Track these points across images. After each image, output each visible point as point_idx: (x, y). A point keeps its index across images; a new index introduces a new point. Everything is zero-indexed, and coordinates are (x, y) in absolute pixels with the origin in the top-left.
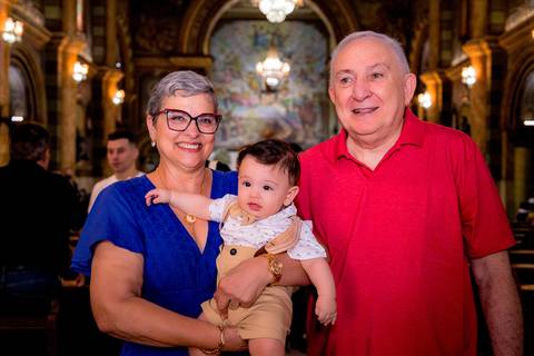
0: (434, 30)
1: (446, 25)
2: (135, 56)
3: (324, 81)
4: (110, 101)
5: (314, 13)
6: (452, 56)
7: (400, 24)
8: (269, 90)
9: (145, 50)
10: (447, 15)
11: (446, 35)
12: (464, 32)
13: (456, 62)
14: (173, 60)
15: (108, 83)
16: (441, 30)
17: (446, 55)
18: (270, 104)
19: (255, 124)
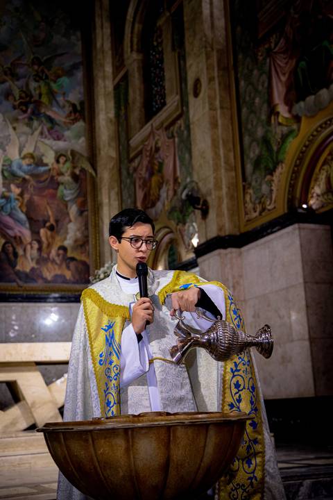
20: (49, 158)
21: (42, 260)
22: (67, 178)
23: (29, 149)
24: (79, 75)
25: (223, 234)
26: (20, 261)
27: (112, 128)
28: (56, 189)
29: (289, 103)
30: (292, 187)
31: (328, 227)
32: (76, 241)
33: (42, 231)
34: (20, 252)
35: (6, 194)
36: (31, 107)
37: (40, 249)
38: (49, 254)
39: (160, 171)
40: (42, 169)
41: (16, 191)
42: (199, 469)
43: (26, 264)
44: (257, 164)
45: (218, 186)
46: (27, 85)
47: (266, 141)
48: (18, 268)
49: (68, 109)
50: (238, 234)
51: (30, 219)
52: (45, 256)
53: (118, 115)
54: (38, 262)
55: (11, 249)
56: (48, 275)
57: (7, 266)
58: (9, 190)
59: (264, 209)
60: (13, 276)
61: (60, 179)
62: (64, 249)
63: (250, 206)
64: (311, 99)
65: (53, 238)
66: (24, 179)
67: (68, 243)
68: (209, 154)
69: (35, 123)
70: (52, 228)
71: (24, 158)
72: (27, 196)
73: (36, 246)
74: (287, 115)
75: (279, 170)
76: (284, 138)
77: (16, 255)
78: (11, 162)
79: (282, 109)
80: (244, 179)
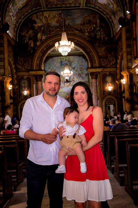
0: (125, 55)
1: (129, 53)
2: (16, 72)
3: (87, 77)
4: (7, 89)
5: (82, 52)
6: (132, 65)
7: (113, 54)
8: (67, 81)
9: (20, 69)
10: (129, 50)
11: (129, 57)
12: (135, 56)
13: (133, 67)
14: (30, 72)
15: (6, 82)
16: (127, 55)
17: (130, 64)
18: (68, 86)
19: (63, 94)
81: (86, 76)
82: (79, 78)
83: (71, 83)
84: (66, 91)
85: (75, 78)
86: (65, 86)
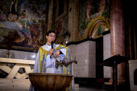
18: (13, 21)
20: (37, 21)
21: (33, 43)
22: (40, 26)
23: (33, 19)
24: (46, 4)
25: (73, 41)
26: (28, 43)
27: (52, 16)
28: (38, 28)
29: (90, 15)
30: (89, 33)
31: (95, 42)
32: (41, 40)
33: (34, 37)
34: (29, 41)
35: (27, 28)
36: (34, 10)
37: (33, 41)
38: (35, 42)
39: (61, 27)
40: (35, 23)
41: (29, 27)
42: (61, 85)
43: (30, 44)
44: (82, 27)
45: (73, 31)
46: (34, 5)
47: (84, 23)
48: (28, 44)
49: (42, 11)
50: (76, 42)
51: (31, 34)
52: (34, 42)
53: (53, 14)
54: (32, 44)
55: (27, 40)
56: (34, 47)
57: (25, 44)
58: (28, 27)
59: (82, 37)
60: (26, 46)
61: (39, 26)
62: (38, 41)
63: (79, 36)
64: (94, 15)
65: (36, 39)
66: (31, 25)
67: (39, 40)
68: (72, 24)
69: (35, 13)
70: (36, 36)
71: (31, 21)
72: (31, 29)
73: (32, 40)
74: (89, 18)
75: (86, 29)
76: (88, 22)
77: (27, 41)
78: (29, 21)
79: (88, 16)
80: (79, 30)
81: (44, 14)
82: (34, 14)
83: (20, 18)
84: (8, 28)
85: (27, 12)
86: (9, 19)
